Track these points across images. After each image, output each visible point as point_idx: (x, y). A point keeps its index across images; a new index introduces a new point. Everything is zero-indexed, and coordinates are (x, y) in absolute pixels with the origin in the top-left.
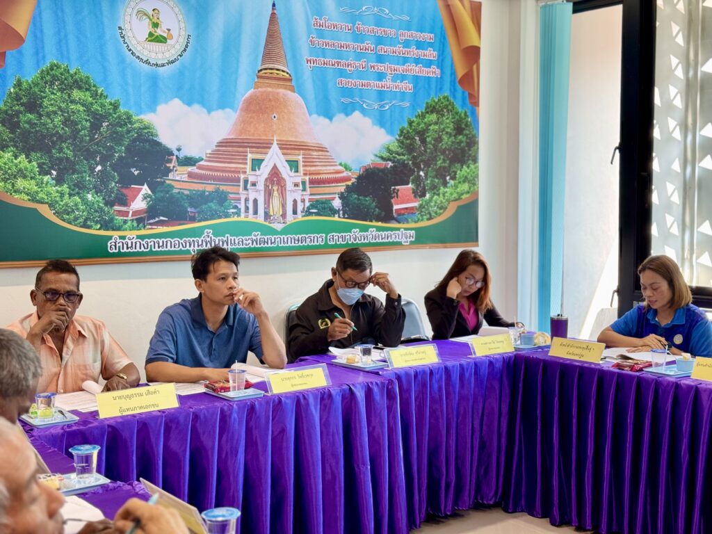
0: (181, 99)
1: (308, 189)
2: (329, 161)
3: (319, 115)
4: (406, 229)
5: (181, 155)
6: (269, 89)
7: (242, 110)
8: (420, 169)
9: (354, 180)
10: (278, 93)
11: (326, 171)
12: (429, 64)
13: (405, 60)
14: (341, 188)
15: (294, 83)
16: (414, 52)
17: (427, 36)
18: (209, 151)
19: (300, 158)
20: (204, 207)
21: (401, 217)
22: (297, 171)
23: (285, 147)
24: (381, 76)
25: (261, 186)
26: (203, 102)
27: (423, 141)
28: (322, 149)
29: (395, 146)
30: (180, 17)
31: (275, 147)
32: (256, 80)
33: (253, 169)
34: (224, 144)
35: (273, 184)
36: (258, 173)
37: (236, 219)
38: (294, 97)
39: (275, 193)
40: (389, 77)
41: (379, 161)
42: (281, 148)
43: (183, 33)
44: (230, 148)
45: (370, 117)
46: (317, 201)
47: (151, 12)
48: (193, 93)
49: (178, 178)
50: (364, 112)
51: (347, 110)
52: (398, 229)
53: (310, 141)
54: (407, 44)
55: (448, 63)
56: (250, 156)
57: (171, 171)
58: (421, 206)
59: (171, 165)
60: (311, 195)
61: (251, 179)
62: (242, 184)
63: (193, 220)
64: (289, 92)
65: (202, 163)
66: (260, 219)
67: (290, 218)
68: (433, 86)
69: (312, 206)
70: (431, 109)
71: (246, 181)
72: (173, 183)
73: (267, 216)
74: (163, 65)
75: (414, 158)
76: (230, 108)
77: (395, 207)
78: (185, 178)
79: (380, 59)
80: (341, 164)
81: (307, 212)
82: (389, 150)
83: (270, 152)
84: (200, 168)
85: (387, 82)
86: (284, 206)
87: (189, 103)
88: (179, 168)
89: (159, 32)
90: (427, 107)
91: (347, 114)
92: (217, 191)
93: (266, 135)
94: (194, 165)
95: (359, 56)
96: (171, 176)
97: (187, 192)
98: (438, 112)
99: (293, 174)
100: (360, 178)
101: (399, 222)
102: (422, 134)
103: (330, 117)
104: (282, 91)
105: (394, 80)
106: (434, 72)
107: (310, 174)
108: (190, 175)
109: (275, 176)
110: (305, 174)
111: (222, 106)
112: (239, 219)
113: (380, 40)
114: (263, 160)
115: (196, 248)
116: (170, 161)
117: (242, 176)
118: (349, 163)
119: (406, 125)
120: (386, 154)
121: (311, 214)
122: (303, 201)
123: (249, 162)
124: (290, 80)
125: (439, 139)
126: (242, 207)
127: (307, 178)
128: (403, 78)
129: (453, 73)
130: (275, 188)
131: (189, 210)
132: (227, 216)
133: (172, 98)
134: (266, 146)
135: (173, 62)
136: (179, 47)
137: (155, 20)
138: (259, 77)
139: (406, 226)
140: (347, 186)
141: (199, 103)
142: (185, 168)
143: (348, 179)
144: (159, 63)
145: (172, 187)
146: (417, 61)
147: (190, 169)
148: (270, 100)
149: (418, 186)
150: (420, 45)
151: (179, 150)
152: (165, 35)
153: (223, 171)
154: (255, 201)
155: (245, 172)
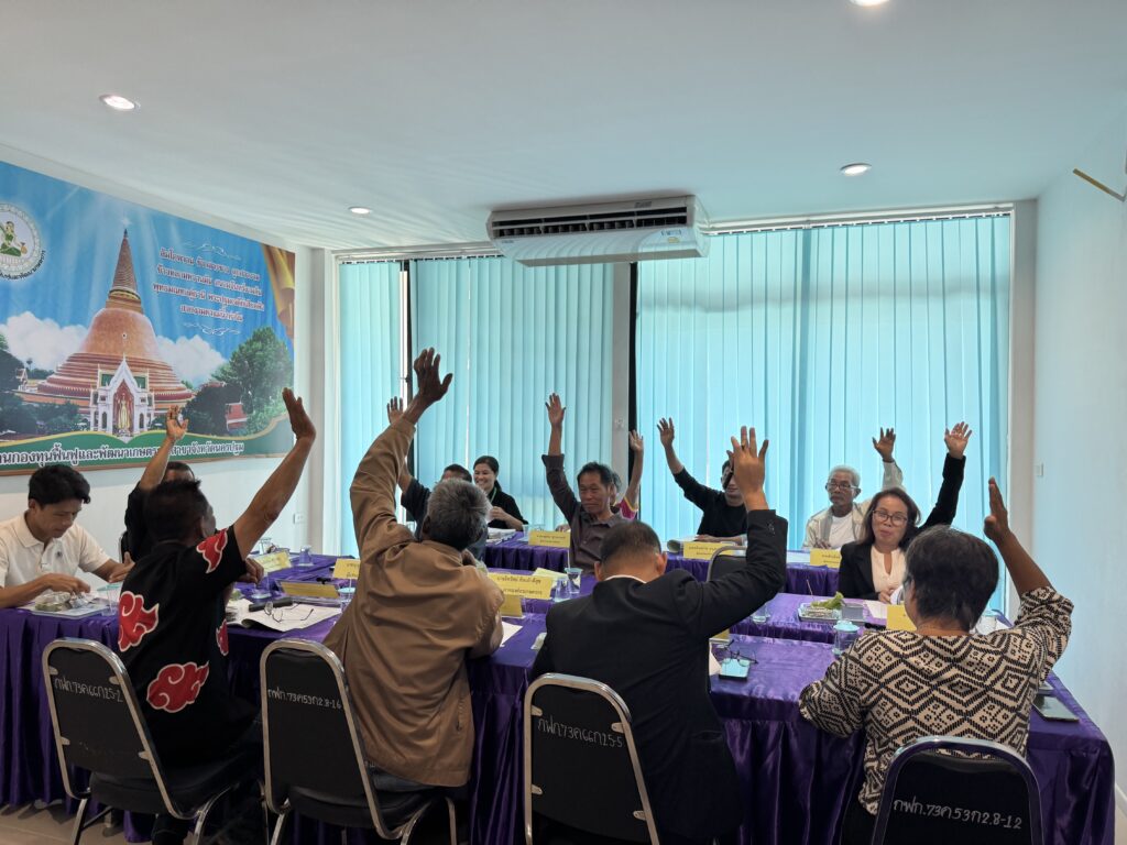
0: (33, 312)
1: (154, 405)
2: (172, 379)
3: (165, 336)
4: (237, 441)
5: (32, 368)
6: (120, 309)
7: (93, 327)
8: (248, 389)
9: (193, 397)
10: (128, 314)
11: (171, 388)
12: (256, 299)
13: (237, 294)
14: (182, 404)
15: (142, 305)
16: (243, 287)
17: (253, 275)
18: (60, 365)
19: (147, 375)
20: (54, 420)
21: (233, 431)
22: (144, 387)
23: (134, 364)
24: (217, 306)
25: (110, 401)
26: (55, 316)
27: (251, 364)
28: (167, 368)
29: (228, 369)
30: (35, 233)
31: (124, 364)
32: (108, 300)
33: (103, 384)
34: (73, 358)
35: (121, 399)
36: (107, 387)
37: (85, 432)
38: (143, 318)
39: (124, 408)
40: (224, 307)
41: (215, 380)
42: (130, 365)
43: (37, 248)
44: (82, 363)
45: (208, 341)
46: (162, 415)
47: (5, 225)
48: (47, 308)
49: (27, 391)
50: (203, 336)
51: (189, 334)
52: (231, 442)
53: (155, 359)
54: (238, 280)
55: (270, 301)
56: (100, 371)
57: (20, 383)
58: (249, 421)
59: (21, 378)
60: (156, 409)
61: (101, 393)
62: (92, 398)
63: (42, 433)
64: (138, 314)
65: (53, 376)
66: (109, 432)
67: (137, 431)
68: (259, 317)
69: (157, 421)
70: (257, 338)
71: (96, 396)
72: (22, 395)
73: (115, 429)
74: (16, 278)
75: (244, 380)
76: (81, 323)
77: (229, 422)
78: (35, 390)
79: (217, 291)
80: (183, 382)
81: (153, 426)
82: (223, 371)
83: (120, 368)
84: (51, 381)
85: (222, 312)
86: (131, 419)
87: (41, 317)
88: (29, 381)
89: (13, 244)
90: (254, 336)
91: (189, 337)
92: (68, 404)
93: (115, 351)
94: (44, 378)
95: (200, 286)
96: (20, 389)
97: (35, 405)
98: (262, 341)
99: (140, 390)
100: (199, 395)
101: (231, 435)
102: (250, 358)
103: (174, 339)
104: (131, 312)
105: (228, 310)
106: (259, 306)
107: (156, 390)
108: (41, 388)
109: (123, 392)
110: (151, 390)
111: (74, 322)
112: (89, 432)
113: (216, 275)
114: (112, 376)
115: (45, 462)
116: (20, 373)
117: (92, 391)
118: (190, 381)
119: (237, 350)
120: (220, 375)
121: (156, 428)
122: (149, 415)
123: (99, 377)
124: (140, 303)
125: (263, 364)
126: (92, 420)
127: (153, 394)
128: (235, 309)
129: (274, 308)
130: (124, 402)
131: (38, 423)
132: (77, 429)
133: (24, 311)
134: (117, 362)
135: (26, 275)
136: (33, 261)
137: (9, 232)
138: (110, 297)
139: (237, 438)
140: (188, 402)
141: (52, 317)
142: (35, 381)
143: (189, 396)
144: (12, 275)
145: (21, 400)
146: (246, 296)
147: (40, 382)
148: (120, 320)
149: (247, 403)
150: (249, 282)
151: (29, 362)
152: (19, 248)
153: (74, 384)
154: (105, 415)
155: (95, 387)
